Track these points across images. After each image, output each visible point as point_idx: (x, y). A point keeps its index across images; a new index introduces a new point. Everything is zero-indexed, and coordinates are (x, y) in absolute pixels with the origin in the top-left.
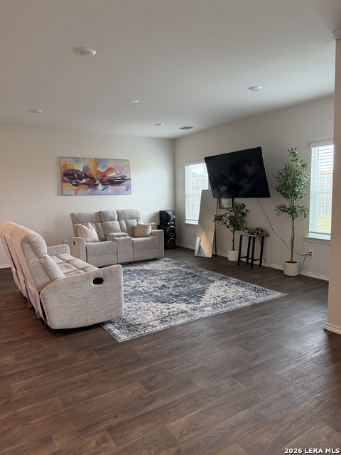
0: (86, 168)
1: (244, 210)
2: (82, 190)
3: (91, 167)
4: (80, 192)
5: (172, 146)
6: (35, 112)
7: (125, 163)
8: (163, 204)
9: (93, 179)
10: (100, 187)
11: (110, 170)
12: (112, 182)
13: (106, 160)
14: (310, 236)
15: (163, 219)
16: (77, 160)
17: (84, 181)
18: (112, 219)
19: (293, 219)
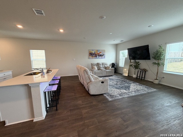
0: (95, 52)
1: (139, 63)
2: (94, 57)
3: (96, 52)
4: (93, 58)
5: (116, 46)
6: (85, 38)
7: (104, 51)
8: (113, 61)
9: (96, 55)
10: (98, 57)
11: (100, 52)
12: (101, 56)
13: (100, 50)
14: (164, 72)
15: (113, 65)
16: (93, 50)
17: (94, 55)
18: (101, 65)
19: (158, 67)
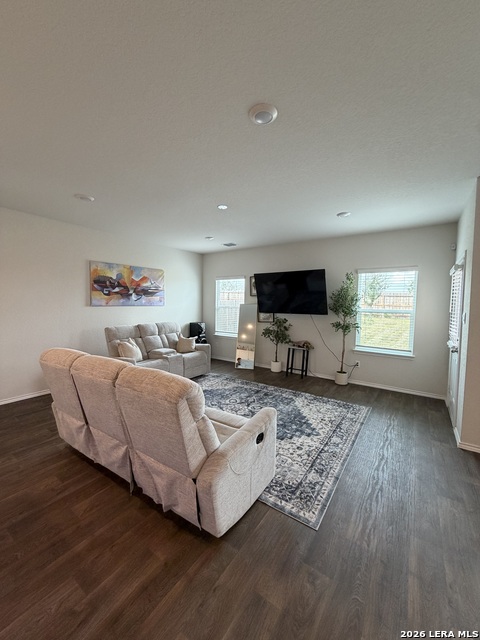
0: (120, 276)
1: (287, 325)
2: (115, 300)
3: (125, 275)
4: (111, 303)
7: (159, 274)
8: (194, 319)
9: (126, 288)
10: (134, 297)
11: (144, 279)
12: (146, 292)
13: (141, 269)
14: (357, 349)
15: (194, 330)
16: (110, 266)
17: (117, 290)
18: (153, 334)
19: (344, 335)
